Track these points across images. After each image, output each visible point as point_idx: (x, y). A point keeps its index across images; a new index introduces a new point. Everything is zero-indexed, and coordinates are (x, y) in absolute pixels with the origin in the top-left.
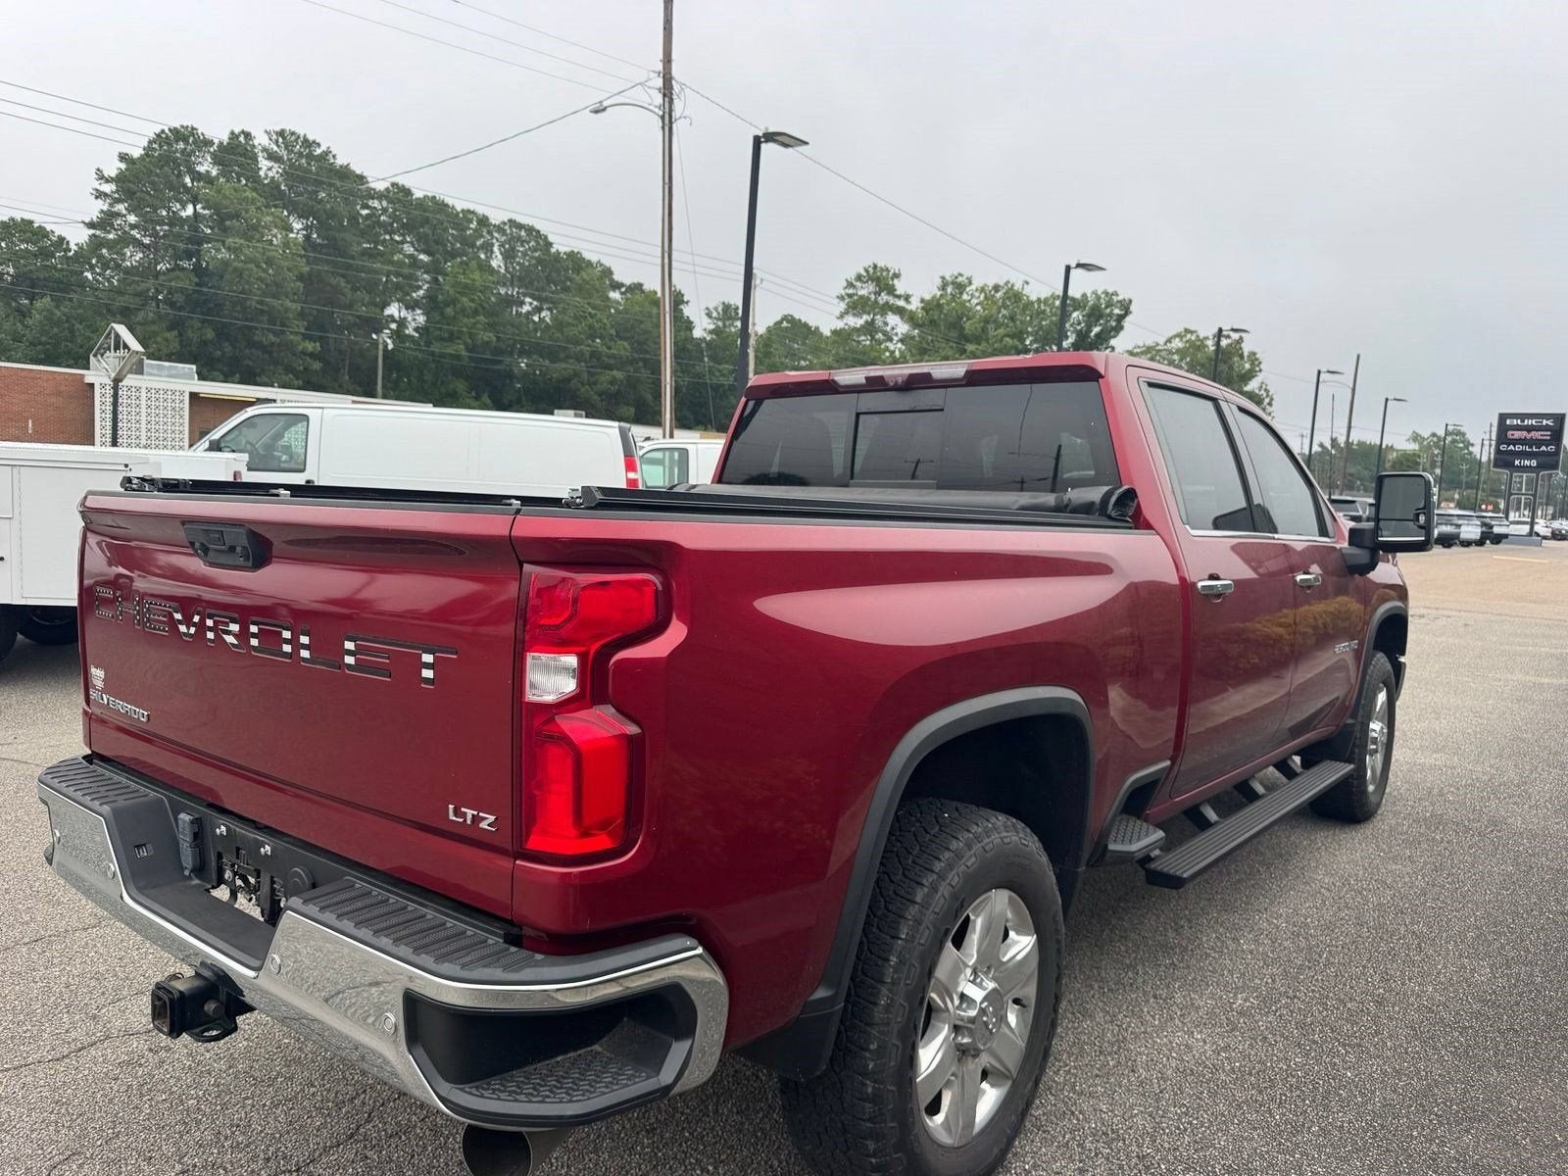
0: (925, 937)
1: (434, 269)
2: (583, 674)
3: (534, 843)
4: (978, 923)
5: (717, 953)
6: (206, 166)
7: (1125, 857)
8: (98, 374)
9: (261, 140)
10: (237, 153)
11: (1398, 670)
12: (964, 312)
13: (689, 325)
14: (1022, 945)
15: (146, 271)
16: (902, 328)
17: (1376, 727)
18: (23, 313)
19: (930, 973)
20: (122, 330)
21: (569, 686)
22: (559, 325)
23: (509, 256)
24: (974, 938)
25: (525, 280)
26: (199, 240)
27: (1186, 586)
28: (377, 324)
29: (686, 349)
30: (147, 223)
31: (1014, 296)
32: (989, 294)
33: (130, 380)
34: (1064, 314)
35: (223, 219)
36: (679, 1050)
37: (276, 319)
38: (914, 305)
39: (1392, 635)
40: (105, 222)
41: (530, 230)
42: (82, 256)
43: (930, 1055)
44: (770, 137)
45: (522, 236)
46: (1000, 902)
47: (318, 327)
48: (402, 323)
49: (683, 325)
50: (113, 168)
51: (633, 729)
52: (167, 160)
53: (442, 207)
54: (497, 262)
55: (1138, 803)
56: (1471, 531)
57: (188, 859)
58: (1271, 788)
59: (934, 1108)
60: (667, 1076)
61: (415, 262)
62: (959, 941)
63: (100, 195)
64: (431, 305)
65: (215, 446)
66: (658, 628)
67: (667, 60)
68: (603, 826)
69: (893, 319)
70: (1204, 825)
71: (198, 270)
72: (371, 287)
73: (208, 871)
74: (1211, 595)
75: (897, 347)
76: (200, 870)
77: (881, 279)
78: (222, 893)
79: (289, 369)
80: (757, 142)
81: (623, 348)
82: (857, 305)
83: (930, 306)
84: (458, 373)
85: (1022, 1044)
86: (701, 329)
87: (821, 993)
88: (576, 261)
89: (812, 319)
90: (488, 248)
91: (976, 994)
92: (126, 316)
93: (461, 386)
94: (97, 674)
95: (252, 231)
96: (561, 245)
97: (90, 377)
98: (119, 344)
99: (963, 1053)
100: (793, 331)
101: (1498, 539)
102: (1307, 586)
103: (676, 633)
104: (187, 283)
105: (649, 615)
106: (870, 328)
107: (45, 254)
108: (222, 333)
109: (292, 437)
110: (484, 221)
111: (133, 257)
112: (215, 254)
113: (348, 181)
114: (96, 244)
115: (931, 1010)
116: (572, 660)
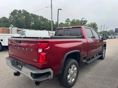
0: (68, 68)
1: (35, 20)
2: (42, 50)
3: (39, 62)
4: (72, 67)
5: (52, 69)
6: (17, 12)
7: (83, 62)
8: (10, 28)
9: (22, 10)
10: (20, 11)
11: (106, 48)
12: (75, 22)
13: (54, 23)
14: (76, 68)
15: (13, 20)
16: (70, 23)
17: (104, 52)
18: (4, 24)
19: (68, 71)
20: (12, 25)
21: (41, 51)
22: (44, 23)
23: (40, 18)
24: (72, 68)
25: (42, 20)
26: (17, 18)
27: (88, 43)
28: (31, 24)
29: (54, 25)
30: (13, 17)
31: (78, 20)
32: (76, 20)
33: (12, 29)
34: (82, 22)
35: (19, 16)
36: (50, 76)
37: (23, 24)
38: (71, 21)
39: (105, 45)
40: (10, 17)
41: (42, 17)
42: (9, 19)
43: (69, 76)
44: (59, 9)
45: (41, 17)
46: (74, 66)
47: (26, 24)
48: (32, 24)
49: (53, 23)
50: (11, 13)
51: (46, 54)
52: (15, 12)
53: (35, 15)
54: (39, 19)
55: (84, 58)
56: (113, 37)
57: (16, 64)
58: (95, 57)
59: (69, 80)
60: (49, 78)
61: (33, 19)
62: (71, 68)
63: (10, 15)
64: (35, 22)
65: (19, 34)
66: (48, 47)
67: (51, 4)
68: (44, 61)
69: (69, 22)
70: (90, 60)
71: (17, 20)
72: (30, 21)
73: (18, 64)
74: (90, 43)
75: (69, 25)
76: (17, 64)
77: (68, 19)
78: (19, 66)
79: (24, 27)
80: (58, 10)
81: (49, 25)
82: (66, 21)
83: (72, 21)
84: (37, 27)
85: (76, 76)
86: (55, 24)
87: (60, 72)
88: (45, 19)
89: (63, 23)
90: (39, 18)
91: (72, 72)
92: (12, 24)
93: (37, 28)
94: (10, 51)
95: (21, 17)
96: (44, 18)
97: (9, 28)
98: (11, 26)
99: (71, 76)
100: (62, 23)
101: (115, 38)
102: (98, 42)
103: (49, 47)
104: (16, 21)
105: (47, 46)
106: (67, 23)
107: (6, 19)
108: (19, 25)
109: (24, 33)
110: (38, 16)
111: (12, 19)
112: (18, 19)
113: (28, 13)
114: (10, 18)
115: (69, 73)
116: (42, 49)
